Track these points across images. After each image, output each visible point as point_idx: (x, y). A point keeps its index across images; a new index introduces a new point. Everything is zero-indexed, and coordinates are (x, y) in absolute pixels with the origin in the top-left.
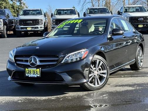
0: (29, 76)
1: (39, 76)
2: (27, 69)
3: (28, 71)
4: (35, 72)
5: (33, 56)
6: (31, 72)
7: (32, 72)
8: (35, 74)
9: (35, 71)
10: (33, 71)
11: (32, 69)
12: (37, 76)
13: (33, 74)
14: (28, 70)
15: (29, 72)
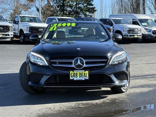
0: (74, 79)
1: (87, 78)
2: (71, 72)
3: (72, 74)
4: (82, 75)
5: (79, 58)
6: (76, 75)
7: (78, 75)
8: (82, 77)
9: (82, 73)
10: (80, 73)
11: (78, 72)
12: (85, 79)
13: (80, 77)
14: (73, 72)
15: (74, 75)
